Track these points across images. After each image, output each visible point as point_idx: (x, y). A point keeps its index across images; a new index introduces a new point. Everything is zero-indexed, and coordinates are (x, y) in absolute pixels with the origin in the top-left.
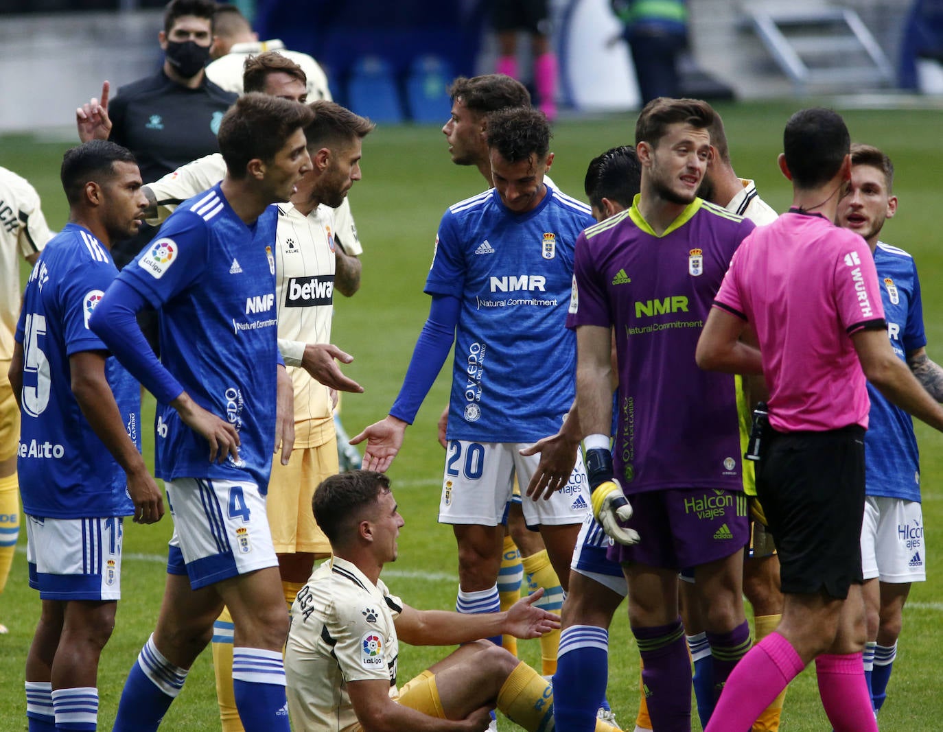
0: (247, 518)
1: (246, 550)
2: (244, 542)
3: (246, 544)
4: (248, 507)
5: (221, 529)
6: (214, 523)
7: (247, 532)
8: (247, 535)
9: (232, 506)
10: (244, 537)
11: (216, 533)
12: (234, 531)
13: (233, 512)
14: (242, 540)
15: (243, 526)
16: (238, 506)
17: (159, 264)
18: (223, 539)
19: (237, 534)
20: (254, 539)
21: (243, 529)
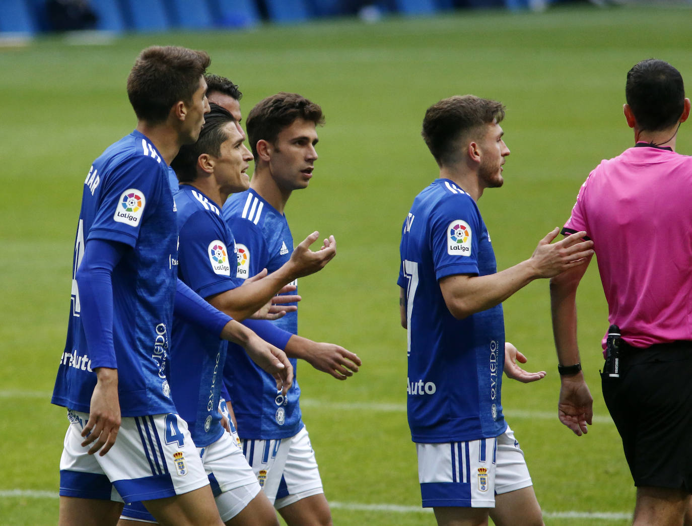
0: (181, 443)
1: (183, 472)
2: (181, 466)
3: (183, 467)
4: (181, 433)
5: (158, 454)
6: (149, 447)
7: (183, 456)
8: (183, 458)
9: (168, 432)
10: (181, 461)
11: (152, 458)
12: (172, 456)
13: (170, 438)
14: (179, 463)
15: (179, 450)
16: (173, 433)
17: (132, 214)
18: (161, 463)
19: (174, 459)
20: (188, 462)
21: (179, 454)
